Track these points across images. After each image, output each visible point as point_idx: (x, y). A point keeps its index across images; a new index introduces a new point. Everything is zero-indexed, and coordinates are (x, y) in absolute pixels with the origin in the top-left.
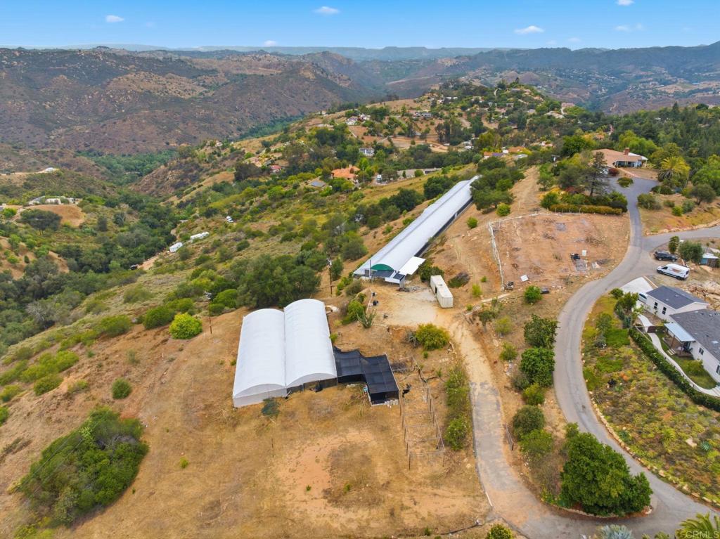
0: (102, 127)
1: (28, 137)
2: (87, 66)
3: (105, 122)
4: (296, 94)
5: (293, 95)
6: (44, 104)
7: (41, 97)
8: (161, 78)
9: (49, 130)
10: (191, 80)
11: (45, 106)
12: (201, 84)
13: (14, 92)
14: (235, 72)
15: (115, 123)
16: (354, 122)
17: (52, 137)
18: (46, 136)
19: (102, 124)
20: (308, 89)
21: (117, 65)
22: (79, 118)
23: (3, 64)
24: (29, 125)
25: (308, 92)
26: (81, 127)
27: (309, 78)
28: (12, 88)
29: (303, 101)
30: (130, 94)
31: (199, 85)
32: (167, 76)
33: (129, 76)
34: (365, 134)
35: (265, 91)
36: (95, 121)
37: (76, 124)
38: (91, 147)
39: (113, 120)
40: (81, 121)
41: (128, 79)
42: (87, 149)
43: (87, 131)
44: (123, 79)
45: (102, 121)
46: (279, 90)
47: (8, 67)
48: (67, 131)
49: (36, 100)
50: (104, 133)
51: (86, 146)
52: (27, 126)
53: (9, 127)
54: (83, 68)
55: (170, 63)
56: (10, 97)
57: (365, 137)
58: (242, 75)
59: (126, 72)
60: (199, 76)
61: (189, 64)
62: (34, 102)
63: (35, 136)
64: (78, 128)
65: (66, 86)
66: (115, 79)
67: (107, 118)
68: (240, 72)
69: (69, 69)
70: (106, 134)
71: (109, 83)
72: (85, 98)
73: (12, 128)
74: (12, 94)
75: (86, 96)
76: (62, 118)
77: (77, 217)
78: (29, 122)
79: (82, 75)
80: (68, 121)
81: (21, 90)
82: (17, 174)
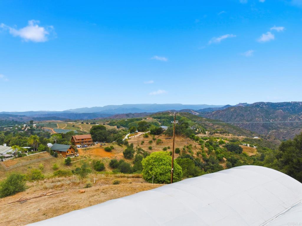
0: (293, 131)
1: (260, 132)
2: (293, 107)
3: (295, 129)
6: (270, 120)
7: (270, 117)
9: (269, 130)
13: (260, 115)
15: (300, 129)
17: (270, 133)
18: (267, 132)
19: (293, 129)
22: (283, 127)
23: (260, 106)
26: (283, 130)
28: (259, 113)
36: (290, 128)
37: (281, 128)
38: (285, 139)
39: (299, 128)
43: (285, 132)
45: (294, 128)
47: (261, 107)
48: (276, 131)
49: (268, 118)
50: (293, 133)
51: (283, 138)
52: (261, 128)
53: (254, 127)
54: (291, 108)
56: (257, 117)
62: (266, 119)
63: (263, 132)
64: (281, 130)
65: (281, 114)
67: (297, 127)
69: (285, 108)
70: (294, 134)
72: (288, 119)
74: (259, 116)
75: (289, 118)
76: (276, 126)
77: (252, 153)
78: (262, 126)
79: (291, 111)
80: (278, 127)
81: (263, 114)
82: (242, 137)
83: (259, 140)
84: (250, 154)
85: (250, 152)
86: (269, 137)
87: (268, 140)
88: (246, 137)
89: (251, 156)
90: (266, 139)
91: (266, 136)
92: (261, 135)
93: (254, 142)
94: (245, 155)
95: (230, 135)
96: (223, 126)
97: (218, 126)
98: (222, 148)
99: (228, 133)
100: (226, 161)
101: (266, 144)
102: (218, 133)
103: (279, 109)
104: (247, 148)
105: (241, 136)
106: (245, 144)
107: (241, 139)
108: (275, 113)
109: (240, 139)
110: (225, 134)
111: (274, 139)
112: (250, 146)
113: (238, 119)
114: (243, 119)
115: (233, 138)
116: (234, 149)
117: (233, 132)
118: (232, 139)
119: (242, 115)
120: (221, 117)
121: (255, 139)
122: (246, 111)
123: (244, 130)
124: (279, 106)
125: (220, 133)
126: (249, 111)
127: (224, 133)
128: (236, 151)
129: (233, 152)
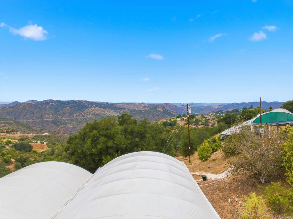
0: (78, 125)
2: (78, 105)
4: (155, 116)
5: (154, 117)
6: (58, 116)
7: (58, 114)
8: (104, 110)
9: (58, 125)
10: (115, 111)
11: (59, 117)
12: (119, 112)
14: (132, 109)
15: (83, 124)
16: (180, 119)
17: (59, 128)
18: (56, 128)
19: (78, 124)
20: (159, 115)
21: (89, 105)
22: (70, 122)
23: (49, 104)
24: (52, 124)
25: (159, 116)
27: (160, 111)
28: (49, 111)
29: (157, 119)
30: (91, 114)
31: (118, 113)
32: (106, 109)
33: (92, 108)
34: (185, 124)
35: (143, 115)
36: (76, 123)
37: (68, 123)
38: (72, 132)
39: (82, 123)
40: (71, 123)
41: (91, 109)
42: (70, 133)
43: (72, 126)
44: (90, 110)
45: (78, 123)
46: (148, 115)
47: (51, 105)
48: (64, 126)
49: (57, 115)
50: (78, 127)
51: (70, 132)
52: (50, 124)
54: (76, 106)
55: (108, 105)
56: (47, 114)
57: (185, 125)
58: (134, 110)
59: (92, 107)
60: (118, 110)
61: (115, 106)
62: (55, 116)
63: (52, 128)
64: (69, 125)
65: (68, 111)
66: (87, 109)
67: (81, 122)
68: (134, 109)
69: (71, 106)
70: (79, 128)
71: (84, 111)
73: (45, 125)
74: (49, 113)
75: (74, 114)
76: (64, 122)
77: (43, 149)
78: (51, 123)
79: (76, 108)
80: (66, 123)
81: (52, 111)
82: (32, 134)
83: (49, 136)
84: (41, 151)
85: (40, 148)
86: (58, 132)
87: (57, 135)
88: (36, 134)
89: (42, 153)
90: (56, 135)
91: (56, 132)
92: (51, 131)
93: (44, 138)
94: (35, 152)
95: (19, 133)
96: (10, 125)
97: (4, 125)
98: (10, 149)
99: (17, 132)
100: (15, 162)
101: (55, 139)
102: (4, 132)
103: (66, 107)
104: (37, 146)
105: (30, 133)
106: (36, 141)
107: (31, 137)
108: (63, 110)
109: (29, 136)
110: (13, 133)
111: (63, 134)
112: (40, 142)
113: (27, 116)
114: (33, 116)
115: (22, 136)
116: (24, 148)
117: (22, 130)
118: (21, 138)
119: (31, 112)
120: (7, 115)
121: (45, 135)
122: (36, 108)
123: (34, 127)
124: (67, 103)
125: (7, 132)
126: (39, 108)
127: (11, 132)
128: (26, 149)
129: (22, 151)
